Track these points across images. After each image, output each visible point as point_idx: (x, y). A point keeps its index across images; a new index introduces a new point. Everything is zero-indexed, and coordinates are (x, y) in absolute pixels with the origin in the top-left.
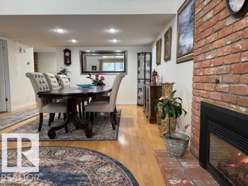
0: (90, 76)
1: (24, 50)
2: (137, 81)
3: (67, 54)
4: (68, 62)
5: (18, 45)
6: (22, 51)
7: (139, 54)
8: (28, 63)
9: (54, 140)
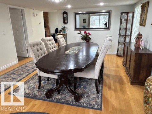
0: (80, 32)
1: (36, 14)
2: (118, 36)
3: (65, 15)
4: (66, 21)
5: (32, 11)
6: (35, 15)
7: (122, 13)
8: (40, 23)
9: (50, 99)
